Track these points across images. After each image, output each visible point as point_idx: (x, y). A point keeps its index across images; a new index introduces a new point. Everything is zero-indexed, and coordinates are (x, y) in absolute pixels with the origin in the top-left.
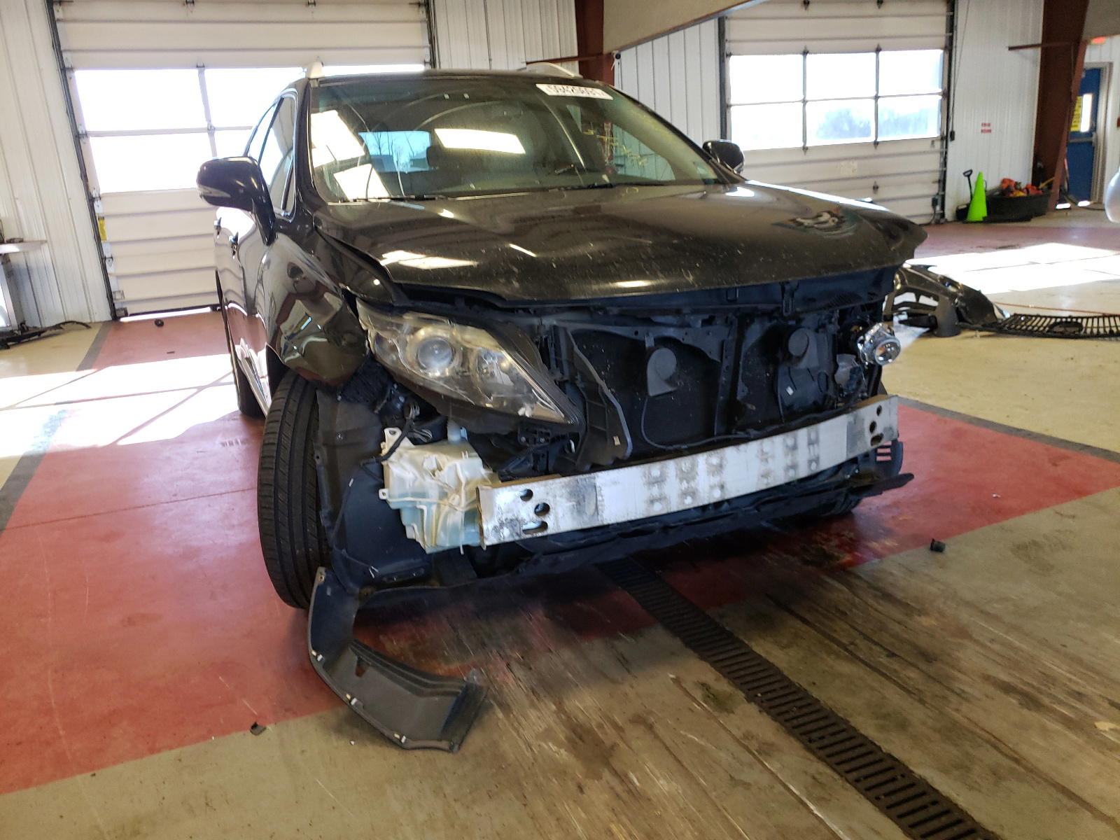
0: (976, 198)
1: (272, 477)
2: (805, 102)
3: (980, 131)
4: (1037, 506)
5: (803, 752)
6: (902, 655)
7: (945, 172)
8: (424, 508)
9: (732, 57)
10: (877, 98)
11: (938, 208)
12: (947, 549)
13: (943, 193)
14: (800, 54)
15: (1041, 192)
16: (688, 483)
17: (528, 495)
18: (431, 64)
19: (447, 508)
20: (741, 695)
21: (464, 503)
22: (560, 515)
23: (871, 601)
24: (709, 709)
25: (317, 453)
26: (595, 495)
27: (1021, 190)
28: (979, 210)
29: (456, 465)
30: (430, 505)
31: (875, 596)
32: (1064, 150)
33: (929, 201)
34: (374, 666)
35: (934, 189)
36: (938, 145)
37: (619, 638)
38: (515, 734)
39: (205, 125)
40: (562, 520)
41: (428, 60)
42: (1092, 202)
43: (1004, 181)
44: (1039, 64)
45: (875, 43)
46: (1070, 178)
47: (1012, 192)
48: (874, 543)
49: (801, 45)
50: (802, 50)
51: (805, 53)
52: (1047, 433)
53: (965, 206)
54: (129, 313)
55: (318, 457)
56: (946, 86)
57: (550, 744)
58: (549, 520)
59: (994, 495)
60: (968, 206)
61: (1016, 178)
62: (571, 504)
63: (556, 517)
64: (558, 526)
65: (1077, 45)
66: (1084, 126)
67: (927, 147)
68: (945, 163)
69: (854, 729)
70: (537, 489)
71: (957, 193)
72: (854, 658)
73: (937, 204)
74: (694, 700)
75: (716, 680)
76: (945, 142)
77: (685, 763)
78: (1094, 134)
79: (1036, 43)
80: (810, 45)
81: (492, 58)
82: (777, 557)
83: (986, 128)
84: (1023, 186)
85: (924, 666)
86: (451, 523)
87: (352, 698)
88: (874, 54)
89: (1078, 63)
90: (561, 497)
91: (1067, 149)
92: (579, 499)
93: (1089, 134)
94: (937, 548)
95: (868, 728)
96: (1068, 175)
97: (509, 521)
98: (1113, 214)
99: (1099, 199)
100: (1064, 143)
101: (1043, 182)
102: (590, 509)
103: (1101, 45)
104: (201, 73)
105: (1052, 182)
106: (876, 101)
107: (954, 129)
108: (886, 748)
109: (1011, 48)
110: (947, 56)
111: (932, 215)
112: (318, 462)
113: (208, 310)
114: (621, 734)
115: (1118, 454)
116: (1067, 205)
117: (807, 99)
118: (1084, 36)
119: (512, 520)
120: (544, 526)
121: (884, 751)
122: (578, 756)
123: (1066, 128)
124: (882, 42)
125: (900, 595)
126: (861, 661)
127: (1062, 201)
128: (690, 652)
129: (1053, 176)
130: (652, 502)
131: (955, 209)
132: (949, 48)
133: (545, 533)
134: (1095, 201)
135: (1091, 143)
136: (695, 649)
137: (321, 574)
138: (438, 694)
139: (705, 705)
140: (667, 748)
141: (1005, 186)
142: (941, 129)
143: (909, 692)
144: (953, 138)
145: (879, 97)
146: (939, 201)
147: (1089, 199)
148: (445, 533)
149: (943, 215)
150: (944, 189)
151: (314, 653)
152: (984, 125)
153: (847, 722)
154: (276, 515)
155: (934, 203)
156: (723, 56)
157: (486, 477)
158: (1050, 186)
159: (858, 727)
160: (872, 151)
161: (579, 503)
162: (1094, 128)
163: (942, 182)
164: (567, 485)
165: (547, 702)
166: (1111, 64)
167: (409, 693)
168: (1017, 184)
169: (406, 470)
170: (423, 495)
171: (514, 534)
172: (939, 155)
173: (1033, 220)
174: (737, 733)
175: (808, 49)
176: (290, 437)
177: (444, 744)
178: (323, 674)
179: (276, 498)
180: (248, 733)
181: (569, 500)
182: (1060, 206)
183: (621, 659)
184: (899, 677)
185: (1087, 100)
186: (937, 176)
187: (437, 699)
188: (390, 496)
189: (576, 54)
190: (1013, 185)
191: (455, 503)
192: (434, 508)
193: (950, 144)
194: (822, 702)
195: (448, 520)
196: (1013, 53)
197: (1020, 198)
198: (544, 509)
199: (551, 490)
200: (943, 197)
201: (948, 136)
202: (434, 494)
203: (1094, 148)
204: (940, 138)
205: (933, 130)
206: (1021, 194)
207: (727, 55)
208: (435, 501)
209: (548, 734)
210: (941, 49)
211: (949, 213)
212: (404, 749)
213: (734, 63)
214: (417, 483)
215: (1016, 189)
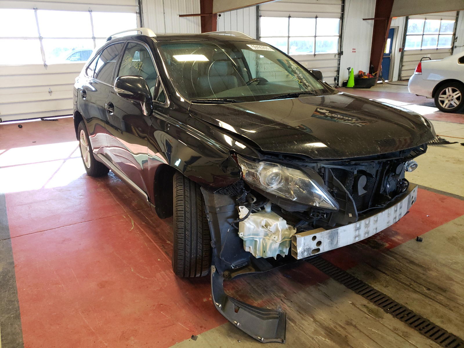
0: (350, 78)
1: (183, 225)
2: (289, 37)
3: (352, 52)
4: (447, 221)
5: (420, 335)
6: (433, 289)
7: (339, 67)
8: (258, 240)
9: (261, 17)
10: (315, 36)
11: (336, 81)
12: (423, 240)
13: (338, 76)
14: (288, 17)
15: (373, 76)
16: (367, 228)
17: (314, 238)
18: (139, 14)
19: (271, 241)
20: (382, 310)
21: (280, 239)
22: (325, 245)
23: (407, 265)
24: (373, 316)
25: (208, 216)
26: (337, 236)
27: (366, 76)
28: (352, 83)
29: (277, 224)
30: (260, 239)
31: (407, 262)
32: (381, 61)
33: (333, 78)
34: (242, 308)
35: (335, 74)
36: (337, 56)
37: (319, 285)
38: (303, 332)
39: (38, 36)
40: (325, 248)
41: (138, 12)
42: (389, 81)
43: (360, 72)
44: (373, 26)
45: (315, 14)
46: (382, 71)
47: (363, 76)
48: (394, 238)
49: (288, 14)
50: (288, 16)
51: (289, 17)
52: (432, 187)
53: (346, 81)
54: (2, 121)
55: (208, 218)
56: (340, 33)
57: (320, 337)
58: (321, 247)
59: (427, 216)
60: (348, 81)
61: (364, 71)
62: (329, 241)
63: (323, 247)
64: (324, 250)
65: (388, 19)
66: (387, 51)
67: (333, 57)
68: (339, 64)
69: (433, 324)
70: (318, 236)
71: (344, 76)
72: (415, 291)
73: (336, 80)
74: (365, 313)
75: (368, 303)
76: (339, 55)
77: (379, 343)
78: (391, 54)
79: (372, 18)
80: (292, 14)
81: (165, 12)
82: (360, 245)
83: (354, 51)
84: (366, 74)
85: (444, 294)
86: (273, 248)
87: (237, 323)
88: (315, 19)
89: (388, 26)
90: (326, 238)
91: (382, 60)
92: (332, 238)
93: (389, 54)
94: (419, 240)
95: (437, 322)
96: (382, 70)
97: (307, 249)
98: (411, 90)
99: (391, 80)
100: (381, 58)
101: (374, 73)
102: (335, 243)
103: (395, 19)
104: (35, 11)
105: (376, 73)
106: (315, 38)
107: (343, 51)
108: (449, 331)
109: (364, 19)
110: (341, 21)
111: (334, 84)
112: (209, 220)
113: (40, 120)
114: (346, 330)
115: (463, 197)
116: (381, 82)
117: (290, 36)
118: (391, 16)
119: (308, 249)
120: (318, 250)
121: (449, 332)
122: (334, 342)
123: (383, 51)
124: (318, 14)
125: (417, 262)
126: (419, 292)
127: (379, 80)
128: (350, 290)
129: (377, 71)
130: (356, 237)
131: (342, 82)
132: (342, 18)
133: (319, 253)
134: (390, 81)
135: (389, 58)
136: (351, 288)
137: (214, 268)
138: (270, 318)
139: (371, 315)
140: (367, 336)
141: (360, 73)
142: (338, 50)
143: (445, 306)
144: (342, 54)
145: (316, 36)
146: (337, 79)
147: (388, 80)
148: (270, 252)
149: (338, 84)
150: (339, 74)
151: (217, 304)
152: (353, 49)
153: (429, 320)
154: (185, 241)
155: (335, 79)
156: (258, 17)
157: (287, 228)
158: (376, 75)
159: (434, 322)
160: (313, 58)
161: (332, 240)
162: (391, 52)
163: (338, 71)
164: (329, 233)
165: (307, 317)
166: (398, 27)
167: (258, 319)
168: (364, 73)
169: (251, 224)
170: (257, 235)
171: (308, 254)
172: (337, 60)
173: (371, 88)
174: (391, 328)
175: (291, 15)
176: (189, 207)
177: (279, 340)
178: (222, 312)
179: (185, 235)
180: (190, 339)
181: (329, 239)
182: (378, 82)
183: (325, 295)
184: (436, 299)
185: (389, 41)
186: (336, 69)
187: (271, 320)
188: (244, 235)
189: (200, 13)
190: (363, 74)
191: (275, 239)
192: (261, 240)
193: (342, 56)
194: (414, 312)
195: (272, 246)
196: (364, 21)
197: (366, 79)
198: (319, 243)
199: (323, 235)
200: (338, 77)
201: (341, 53)
202: (262, 234)
203: (390, 60)
204: (338, 54)
205: (335, 50)
206: (366, 77)
207: (260, 16)
208: (263, 237)
209: (316, 332)
210: (339, 18)
211: (340, 84)
212: (262, 343)
213: (262, 19)
214: (255, 230)
215: (364, 75)
